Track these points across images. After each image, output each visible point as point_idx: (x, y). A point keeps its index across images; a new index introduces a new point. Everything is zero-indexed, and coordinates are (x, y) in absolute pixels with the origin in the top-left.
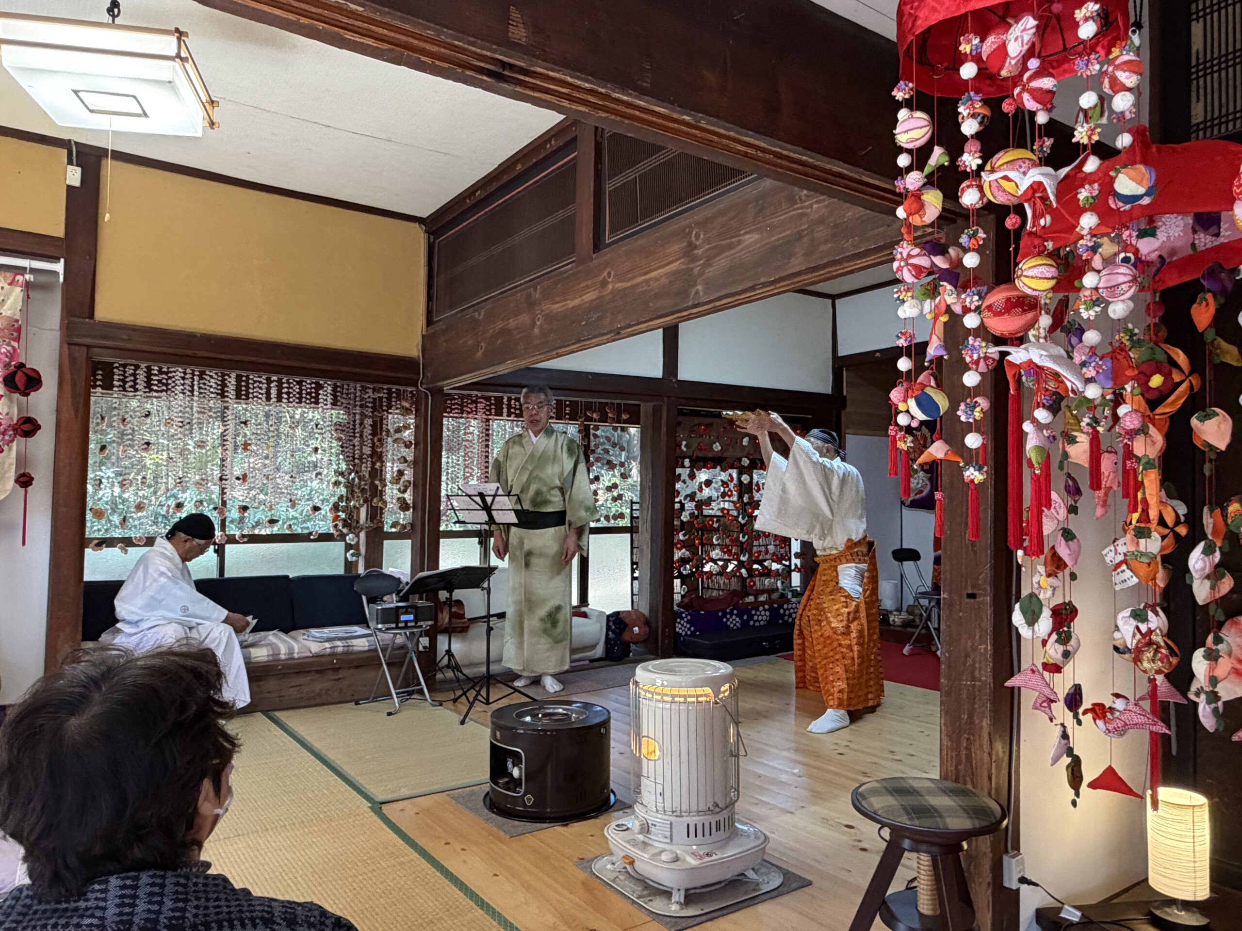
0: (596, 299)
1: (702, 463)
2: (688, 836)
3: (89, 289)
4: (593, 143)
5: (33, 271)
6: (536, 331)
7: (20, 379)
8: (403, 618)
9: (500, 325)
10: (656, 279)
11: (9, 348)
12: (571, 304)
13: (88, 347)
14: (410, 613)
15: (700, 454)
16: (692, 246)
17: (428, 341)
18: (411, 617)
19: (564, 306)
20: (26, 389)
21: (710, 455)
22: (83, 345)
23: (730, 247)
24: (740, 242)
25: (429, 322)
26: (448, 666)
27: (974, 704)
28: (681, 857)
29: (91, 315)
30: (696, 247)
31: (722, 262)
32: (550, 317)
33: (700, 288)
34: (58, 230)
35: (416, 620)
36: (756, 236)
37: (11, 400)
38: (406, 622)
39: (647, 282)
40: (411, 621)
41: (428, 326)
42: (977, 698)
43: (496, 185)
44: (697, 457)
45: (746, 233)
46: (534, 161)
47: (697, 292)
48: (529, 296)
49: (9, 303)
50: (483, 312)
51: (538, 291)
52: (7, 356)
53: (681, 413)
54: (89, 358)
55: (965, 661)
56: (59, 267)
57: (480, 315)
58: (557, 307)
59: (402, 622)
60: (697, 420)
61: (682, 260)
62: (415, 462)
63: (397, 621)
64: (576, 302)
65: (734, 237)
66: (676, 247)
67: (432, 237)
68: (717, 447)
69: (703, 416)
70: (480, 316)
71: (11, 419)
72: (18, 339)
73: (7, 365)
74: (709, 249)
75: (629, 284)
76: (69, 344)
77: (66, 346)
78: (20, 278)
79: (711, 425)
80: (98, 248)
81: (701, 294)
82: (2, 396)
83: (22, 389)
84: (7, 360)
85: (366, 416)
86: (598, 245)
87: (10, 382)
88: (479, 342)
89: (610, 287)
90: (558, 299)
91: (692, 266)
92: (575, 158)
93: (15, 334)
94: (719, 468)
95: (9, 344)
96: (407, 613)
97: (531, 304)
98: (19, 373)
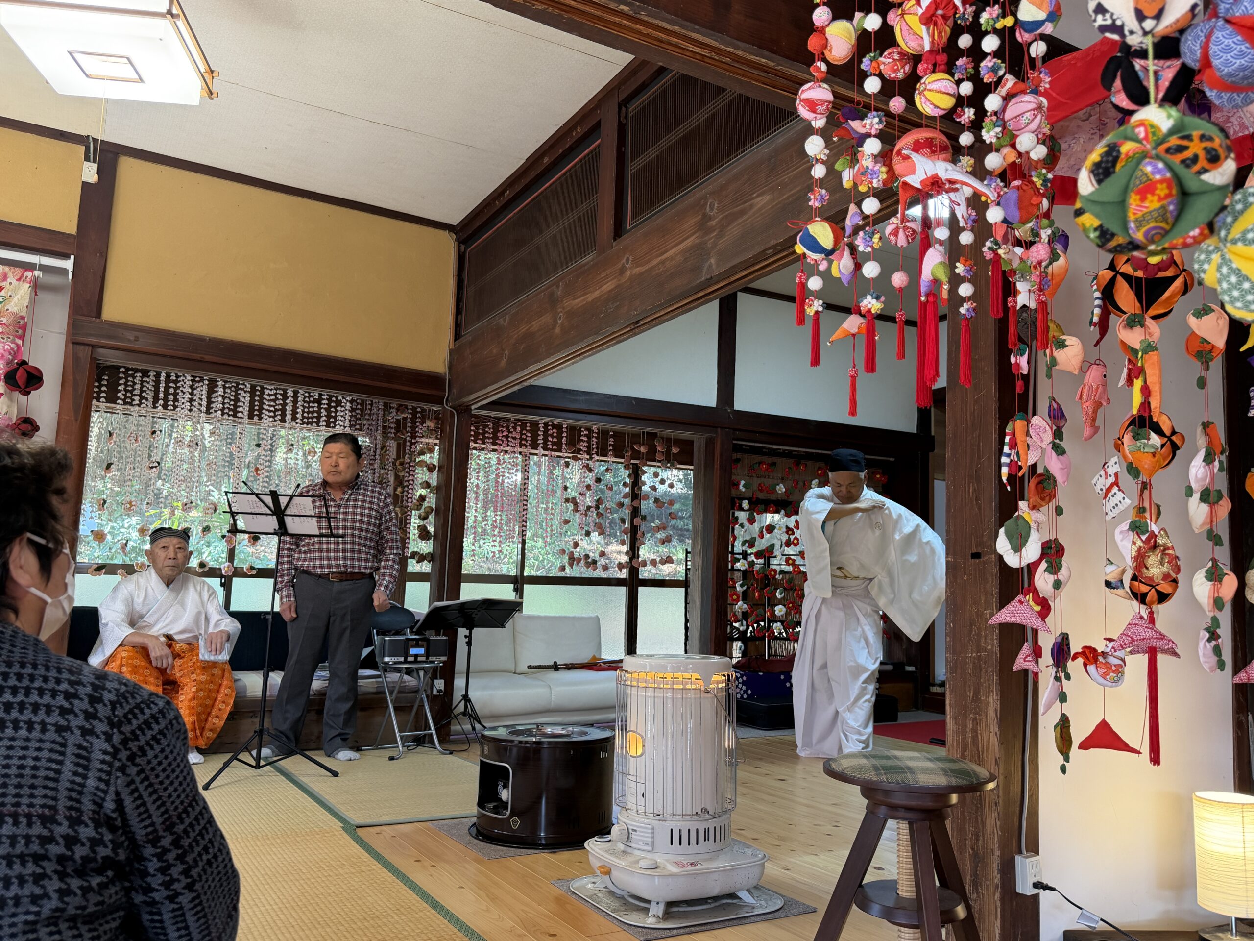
0: (616, 287)
1: (763, 507)
2: (672, 844)
3: (98, 289)
4: (616, 125)
5: (43, 268)
6: (557, 330)
7: (21, 377)
8: (413, 651)
9: (523, 329)
10: (672, 258)
11: (13, 346)
12: (591, 297)
13: (93, 346)
14: (422, 646)
15: (761, 496)
16: (706, 218)
17: (455, 355)
18: (421, 651)
19: (584, 300)
20: (26, 387)
21: (773, 497)
22: (88, 345)
23: (742, 212)
24: (751, 206)
25: (457, 336)
26: (464, 714)
27: (979, 678)
28: (662, 866)
29: (99, 313)
30: (710, 219)
31: (734, 231)
32: (571, 314)
33: (713, 261)
34: (70, 226)
35: (427, 655)
36: (767, 197)
37: (11, 399)
38: (416, 656)
39: (663, 262)
40: (421, 655)
41: (455, 340)
42: (984, 670)
43: (524, 182)
44: (758, 499)
45: (758, 196)
46: (561, 151)
47: (710, 266)
48: (552, 294)
49: (16, 299)
50: (507, 318)
51: (561, 288)
52: (10, 354)
53: (737, 449)
54: (93, 359)
55: (971, 631)
56: (68, 264)
57: (505, 320)
58: (578, 302)
59: (412, 656)
60: (758, 458)
61: (697, 235)
62: (438, 490)
63: (406, 655)
64: (597, 294)
65: (745, 202)
66: (692, 221)
67: (463, 247)
68: (781, 488)
69: (765, 454)
70: (504, 322)
71: (10, 419)
72: (22, 337)
73: (9, 363)
74: (723, 218)
75: (647, 267)
76: (73, 343)
77: (71, 345)
78: (28, 274)
79: (774, 464)
80: (110, 246)
81: (714, 267)
82: (2, 394)
83: (22, 387)
84: (10, 357)
85: (389, 438)
86: (619, 230)
87: (10, 379)
88: (503, 350)
89: (628, 273)
90: (579, 294)
91: (706, 238)
92: (599, 145)
93: (20, 331)
94: (783, 512)
95: (13, 342)
96: (417, 646)
97: (553, 302)
98: (21, 370)
